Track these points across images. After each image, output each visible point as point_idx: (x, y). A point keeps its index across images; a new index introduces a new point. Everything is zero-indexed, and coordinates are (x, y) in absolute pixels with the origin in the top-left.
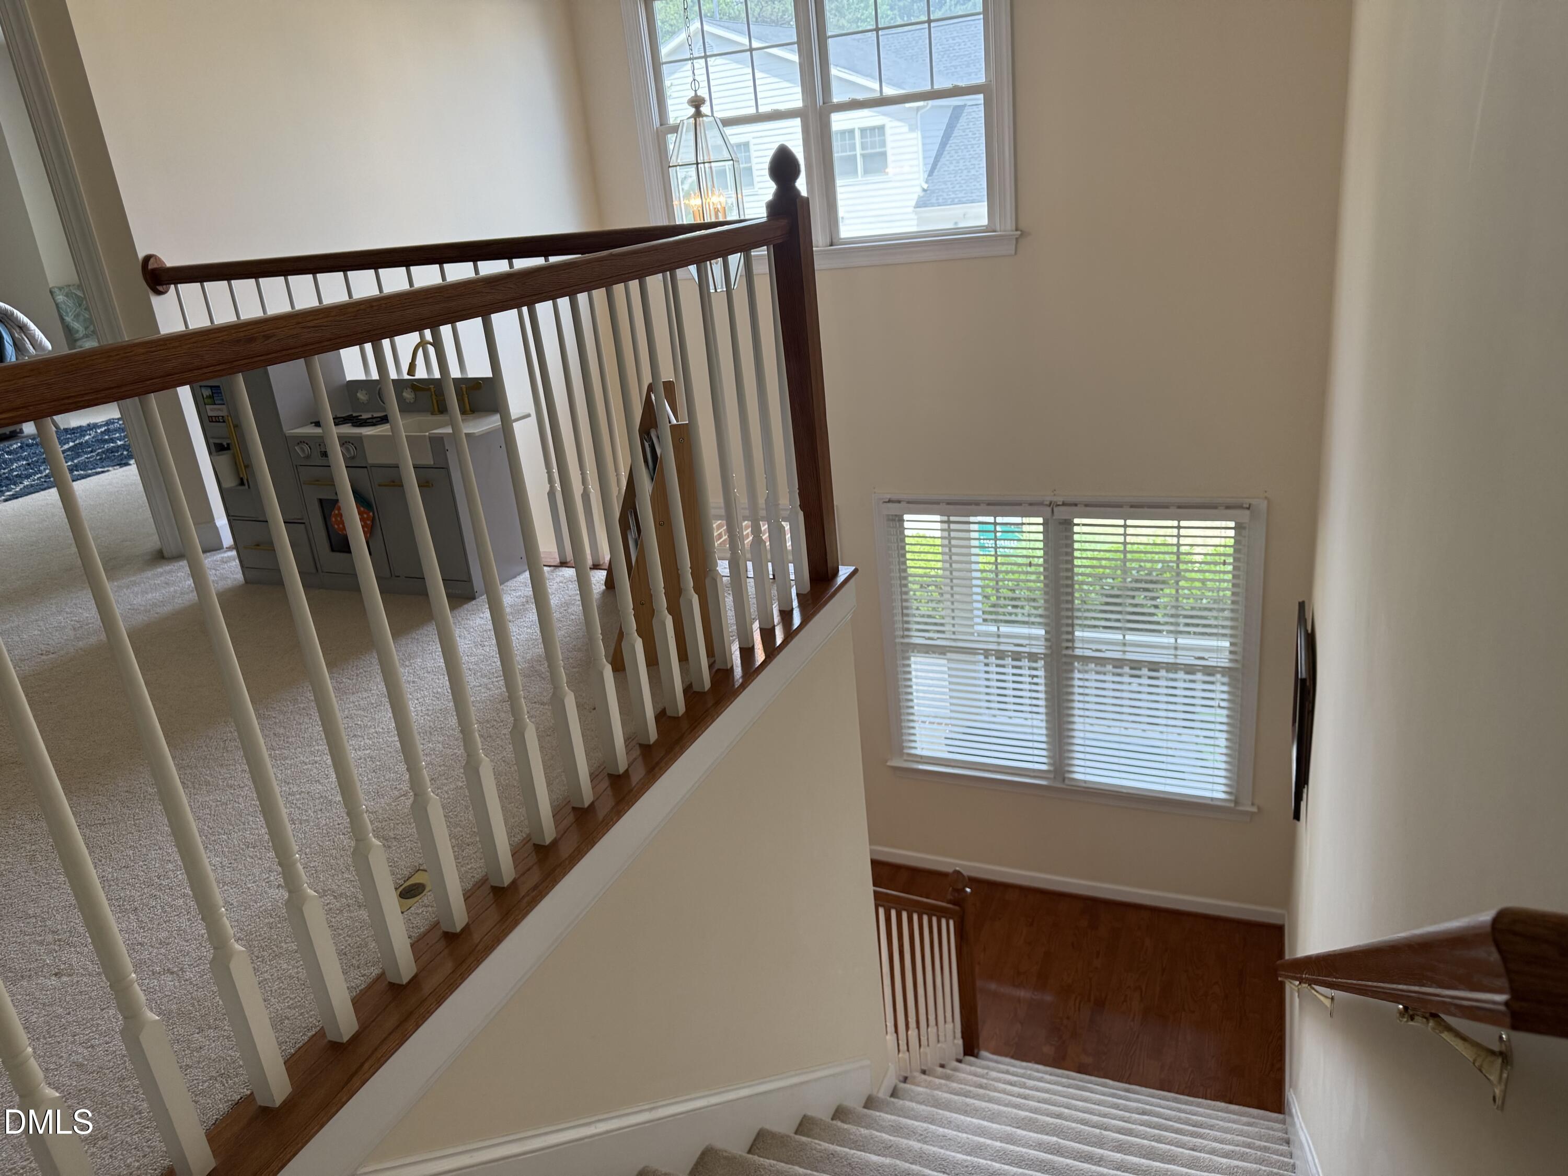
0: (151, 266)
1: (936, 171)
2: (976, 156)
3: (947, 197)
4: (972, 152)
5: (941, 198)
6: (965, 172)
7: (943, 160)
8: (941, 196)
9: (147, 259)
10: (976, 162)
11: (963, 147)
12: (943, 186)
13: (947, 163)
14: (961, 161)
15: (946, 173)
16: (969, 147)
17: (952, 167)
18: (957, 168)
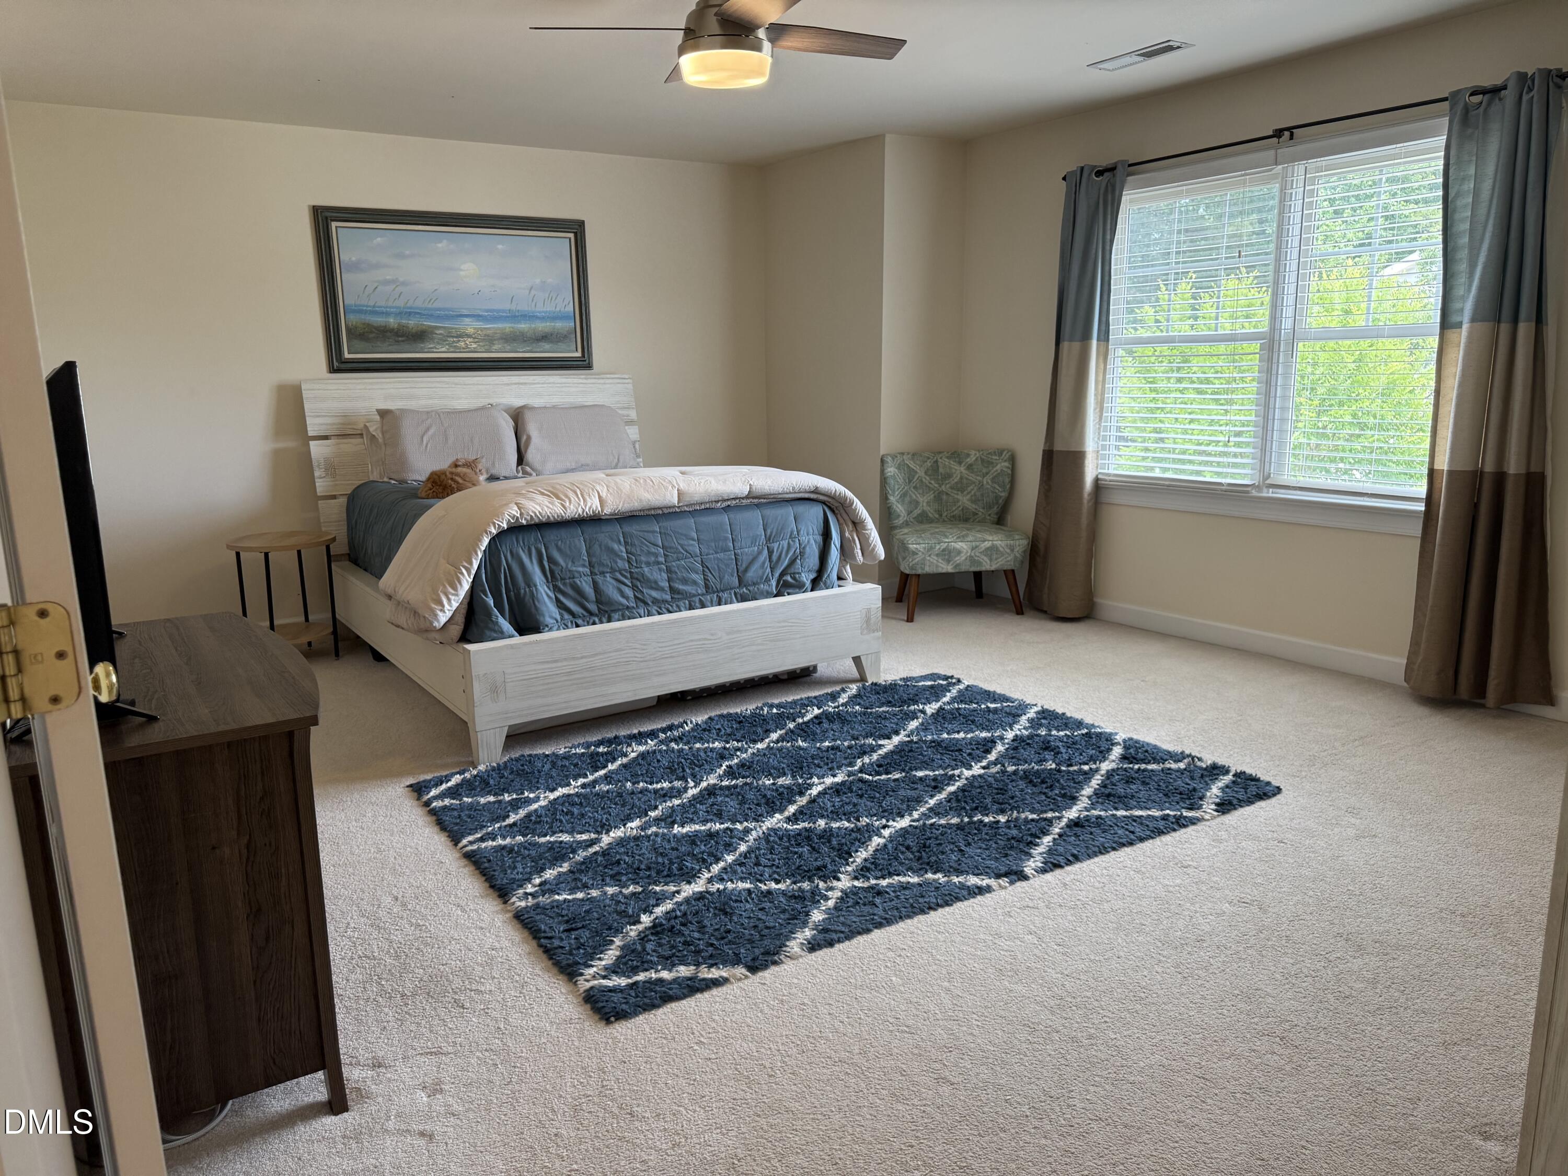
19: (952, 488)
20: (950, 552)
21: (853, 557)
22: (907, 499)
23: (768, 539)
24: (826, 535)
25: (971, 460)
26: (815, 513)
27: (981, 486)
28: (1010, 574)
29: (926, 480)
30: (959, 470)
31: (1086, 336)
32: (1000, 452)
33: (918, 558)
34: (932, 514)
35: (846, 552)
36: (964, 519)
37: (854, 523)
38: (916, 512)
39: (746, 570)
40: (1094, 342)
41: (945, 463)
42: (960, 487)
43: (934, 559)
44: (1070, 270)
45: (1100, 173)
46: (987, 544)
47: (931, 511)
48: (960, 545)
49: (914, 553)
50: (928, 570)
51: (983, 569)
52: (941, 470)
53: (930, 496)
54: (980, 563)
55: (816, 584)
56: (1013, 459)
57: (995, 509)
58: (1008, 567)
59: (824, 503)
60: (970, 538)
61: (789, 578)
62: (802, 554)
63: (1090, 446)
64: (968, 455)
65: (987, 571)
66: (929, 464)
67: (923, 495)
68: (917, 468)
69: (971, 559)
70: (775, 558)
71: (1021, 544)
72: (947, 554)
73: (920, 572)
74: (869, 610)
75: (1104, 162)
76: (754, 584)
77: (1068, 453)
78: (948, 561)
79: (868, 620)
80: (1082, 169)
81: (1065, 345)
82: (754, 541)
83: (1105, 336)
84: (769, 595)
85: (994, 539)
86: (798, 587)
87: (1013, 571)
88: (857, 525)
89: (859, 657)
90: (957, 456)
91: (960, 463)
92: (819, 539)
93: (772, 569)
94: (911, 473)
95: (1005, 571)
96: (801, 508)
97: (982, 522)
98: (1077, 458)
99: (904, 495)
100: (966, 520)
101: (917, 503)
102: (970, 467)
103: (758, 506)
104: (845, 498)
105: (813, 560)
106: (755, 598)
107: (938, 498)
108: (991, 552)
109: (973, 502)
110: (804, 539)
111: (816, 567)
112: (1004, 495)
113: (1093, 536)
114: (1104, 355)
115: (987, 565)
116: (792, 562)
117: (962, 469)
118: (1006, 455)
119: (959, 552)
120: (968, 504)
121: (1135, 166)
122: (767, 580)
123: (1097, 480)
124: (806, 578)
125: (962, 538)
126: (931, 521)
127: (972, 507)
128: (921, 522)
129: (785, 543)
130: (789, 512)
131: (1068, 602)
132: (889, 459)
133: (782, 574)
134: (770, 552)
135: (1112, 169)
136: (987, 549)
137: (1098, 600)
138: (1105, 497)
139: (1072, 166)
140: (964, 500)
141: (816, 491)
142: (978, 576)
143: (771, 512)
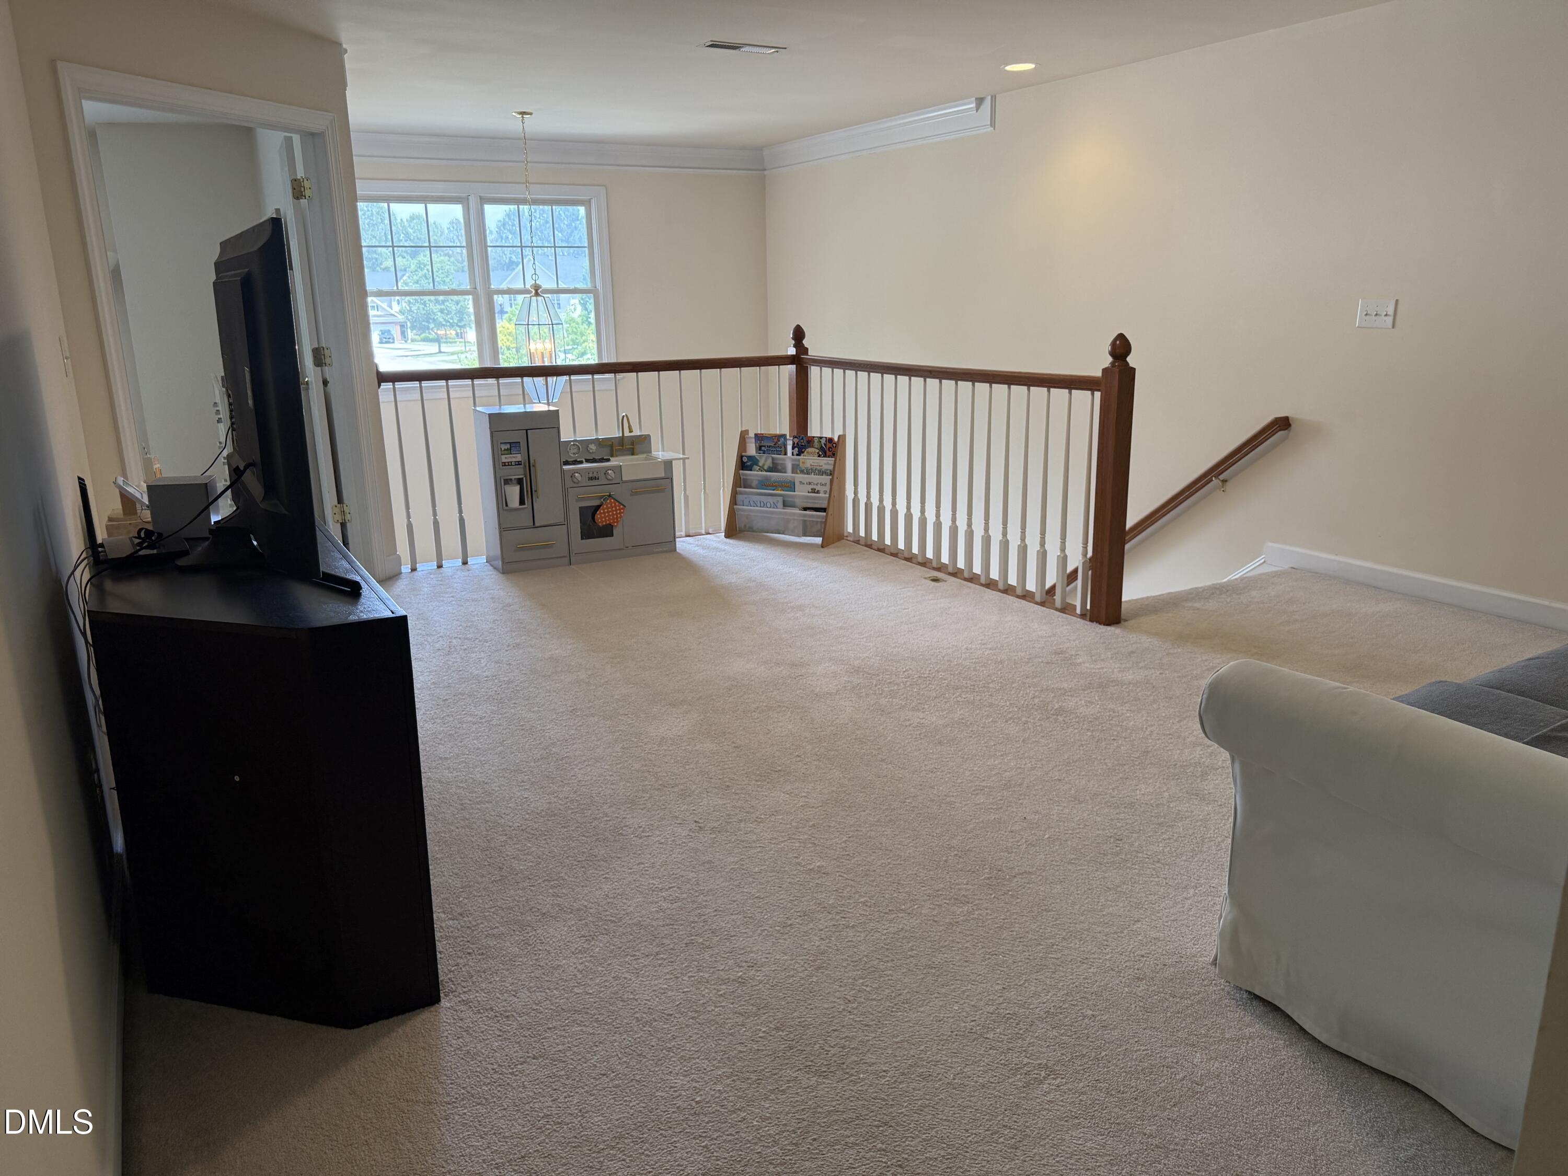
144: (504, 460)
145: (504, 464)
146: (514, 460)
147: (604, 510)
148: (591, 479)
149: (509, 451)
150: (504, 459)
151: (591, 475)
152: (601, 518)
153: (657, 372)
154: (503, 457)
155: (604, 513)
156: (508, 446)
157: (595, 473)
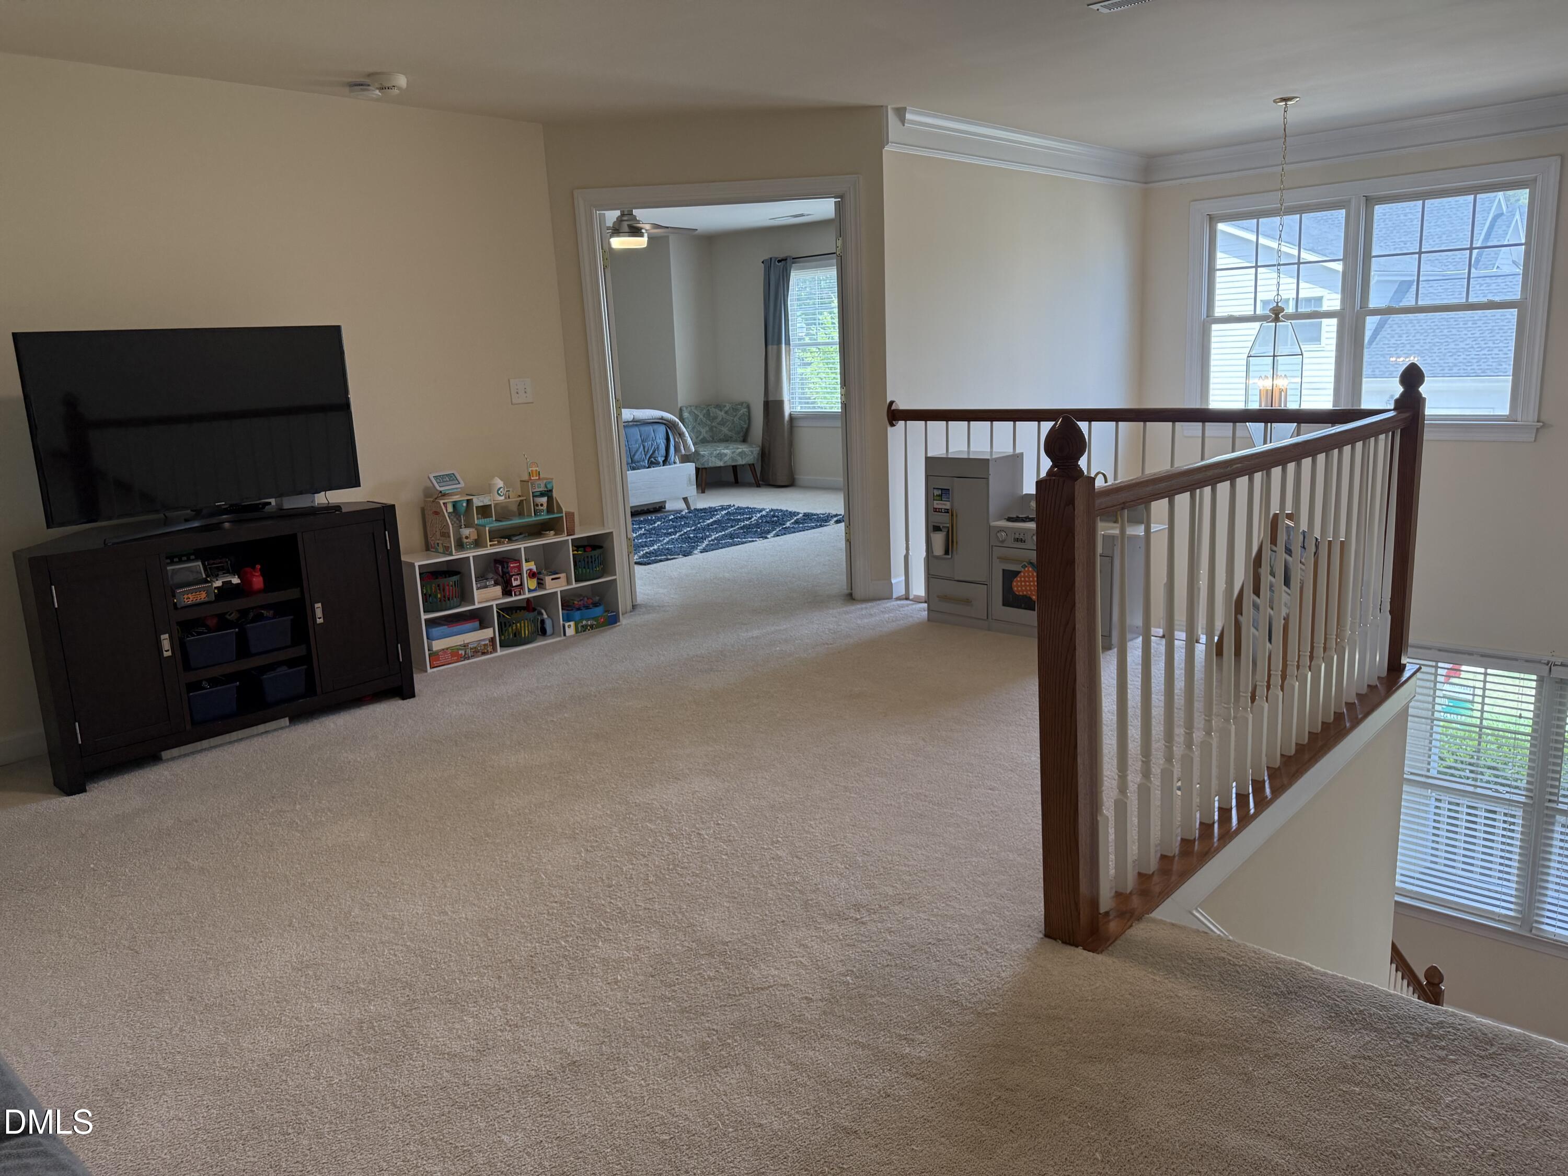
0: (893, 407)
1: (1374, 343)
2: (1423, 331)
3: (1385, 370)
4: (1417, 327)
5: (1377, 370)
6: (1408, 347)
7: (1383, 333)
8: (1378, 368)
9: (892, 403)
10: (1422, 337)
11: (1407, 322)
12: (1382, 359)
13: (1388, 336)
14: (1405, 336)
15: (1385, 346)
16: (1415, 322)
17: (1393, 341)
18: (1399, 342)
19: (718, 424)
20: (721, 455)
21: (680, 451)
22: (695, 430)
23: (643, 441)
24: (668, 439)
25: (727, 408)
26: (662, 429)
27: (733, 422)
28: (752, 466)
29: (704, 420)
30: (721, 414)
31: (779, 343)
32: (742, 404)
33: (705, 459)
34: (709, 438)
35: (677, 449)
36: (726, 440)
37: (680, 434)
38: (701, 437)
39: (634, 455)
40: (783, 346)
41: (713, 410)
42: (723, 423)
43: (713, 459)
44: (769, 306)
45: (779, 261)
46: (740, 450)
47: (708, 436)
48: (726, 451)
49: (703, 456)
50: (711, 465)
51: (738, 463)
52: (711, 415)
53: (707, 428)
54: (736, 461)
55: (665, 462)
56: (748, 407)
57: (742, 434)
58: (750, 462)
59: (665, 424)
60: (731, 447)
61: (653, 459)
62: (658, 448)
63: (786, 398)
64: (725, 406)
65: (740, 465)
66: (705, 411)
67: (703, 428)
68: (699, 414)
69: (733, 459)
70: (646, 450)
71: (756, 450)
72: (720, 456)
73: (706, 466)
74: (690, 475)
75: (782, 256)
76: (638, 462)
77: (776, 401)
78: (721, 460)
79: (690, 480)
80: (771, 259)
81: (770, 347)
82: (636, 441)
83: (788, 343)
84: (645, 467)
85: (743, 448)
86: (657, 464)
87: (753, 464)
88: (681, 435)
89: (687, 498)
90: (719, 407)
91: (721, 410)
92: (665, 441)
93: (645, 455)
94: (696, 417)
95: (749, 465)
96: (656, 426)
97: (736, 441)
98: (780, 404)
99: (694, 428)
100: (727, 441)
101: (701, 432)
102: (726, 412)
103: (636, 425)
104: (675, 421)
105: (663, 452)
106: (638, 469)
107: (711, 429)
108: (742, 454)
109: (730, 431)
110: (658, 441)
111: (665, 454)
112: (746, 426)
113: (791, 444)
114: (788, 352)
115: (741, 461)
116: (654, 452)
117: (723, 413)
118: (745, 405)
119: (726, 455)
120: (727, 432)
121: (796, 259)
122: (644, 460)
123: (790, 415)
124: (661, 459)
125: (727, 448)
126: (708, 442)
127: (730, 434)
128: (703, 443)
129: (650, 443)
130: (650, 428)
131: (782, 478)
132: (684, 409)
133: (650, 458)
134: (644, 448)
135: (785, 260)
136: (740, 453)
137: (796, 477)
138: (796, 423)
139: (767, 257)
140: (725, 430)
141: (662, 418)
142: (735, 468)
143: (643, 429)
144: (936, 506)
145: (935, 510)
146: (944, 507)
147: (1021, 578)
148: (1017, 540)
149: (940, 497)
150: (937, 504)
151: (1017, 536)
152: (1018, 587)
153: (1142, 423)
154: (935, 502)
155: (1021, 581)
156: (939, 492)
157: (1022, 535)
